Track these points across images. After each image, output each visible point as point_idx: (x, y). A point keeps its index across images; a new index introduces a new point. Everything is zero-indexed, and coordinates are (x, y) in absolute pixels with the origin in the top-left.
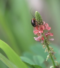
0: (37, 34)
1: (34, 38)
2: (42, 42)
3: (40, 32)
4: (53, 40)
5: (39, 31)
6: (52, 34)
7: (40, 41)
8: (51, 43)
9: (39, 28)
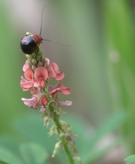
0: (30, 88)
1: (23, 99)
2: (42, 110)
3: (36, 85)
4: (69, 103)
5: (35, 81)
6: (68, 89)
7: (36, 106)
8: (64, 113)
9: (35, 75)
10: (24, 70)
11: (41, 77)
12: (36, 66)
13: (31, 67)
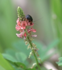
0: (20, 30)
1: (17, 34)
4: (36, 36)
5: (22, 27)
6: (35, 30)
7: (22, 37)
8: (34, 40)
9: (22, 24)
10: (17, 22)
11: (24, 25)
12: (22, 20)
13: (20, 21)
